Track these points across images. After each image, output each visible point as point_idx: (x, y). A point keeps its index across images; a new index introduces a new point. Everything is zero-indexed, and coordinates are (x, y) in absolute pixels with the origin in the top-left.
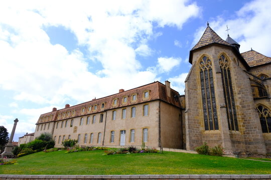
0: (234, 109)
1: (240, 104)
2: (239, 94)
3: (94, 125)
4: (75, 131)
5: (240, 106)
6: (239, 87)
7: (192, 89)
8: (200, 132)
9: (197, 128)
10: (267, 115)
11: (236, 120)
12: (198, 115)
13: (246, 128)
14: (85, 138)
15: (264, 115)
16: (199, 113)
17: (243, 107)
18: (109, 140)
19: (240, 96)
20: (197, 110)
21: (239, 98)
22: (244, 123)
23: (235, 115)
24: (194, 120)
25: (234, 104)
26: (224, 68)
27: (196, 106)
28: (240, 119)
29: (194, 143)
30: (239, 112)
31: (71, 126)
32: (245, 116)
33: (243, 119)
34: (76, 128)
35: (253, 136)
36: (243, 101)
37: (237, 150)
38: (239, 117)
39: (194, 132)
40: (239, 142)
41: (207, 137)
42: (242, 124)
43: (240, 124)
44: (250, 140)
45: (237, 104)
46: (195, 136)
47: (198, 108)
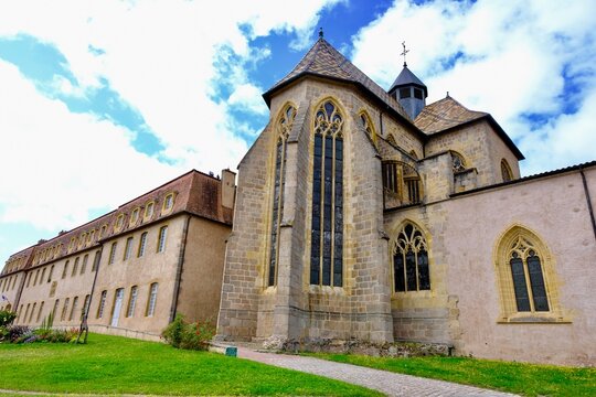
0: (339, 232)
1: (354, 221)
2: (354, 195)
3: (83, 276)
4: (53, 292)
5: (353, 225)
6: (356, 178)
7: (250, 186)
8: (254, 291)
9: (250, 279)
10: (419, 246)
11: (339, 259)
12: (256, 250)
13: (358, 280)
14: (65, 309)
15: (413, 246)
16: (259, 244)
17: (359, 227)
18: (95, 313)
19: (355, 200)
20: (255, 237)
21: (354, 205)
22: (355, 267)
23: (340, 247)
24: (243, 260)
25: (342, 220)
26: (329, 132)
27: (255, 225)
28: (350, 258)
29: (234, 316)
30: (348, 239)
31: (49, 281)
32: (359, 250)
33: (355, 256)
34: (55, 285)
35: (367, 299)
36: (360, 214)
37: (326, 334)
38: (348, 252)
39: (238, 290)
40: (335, 315)
41: (267, 302)
42: (351, 269)
43: (348, 269)
44: (361, 310)
45: (348, 220)
46: (238, 301)
47: (259, 232)
